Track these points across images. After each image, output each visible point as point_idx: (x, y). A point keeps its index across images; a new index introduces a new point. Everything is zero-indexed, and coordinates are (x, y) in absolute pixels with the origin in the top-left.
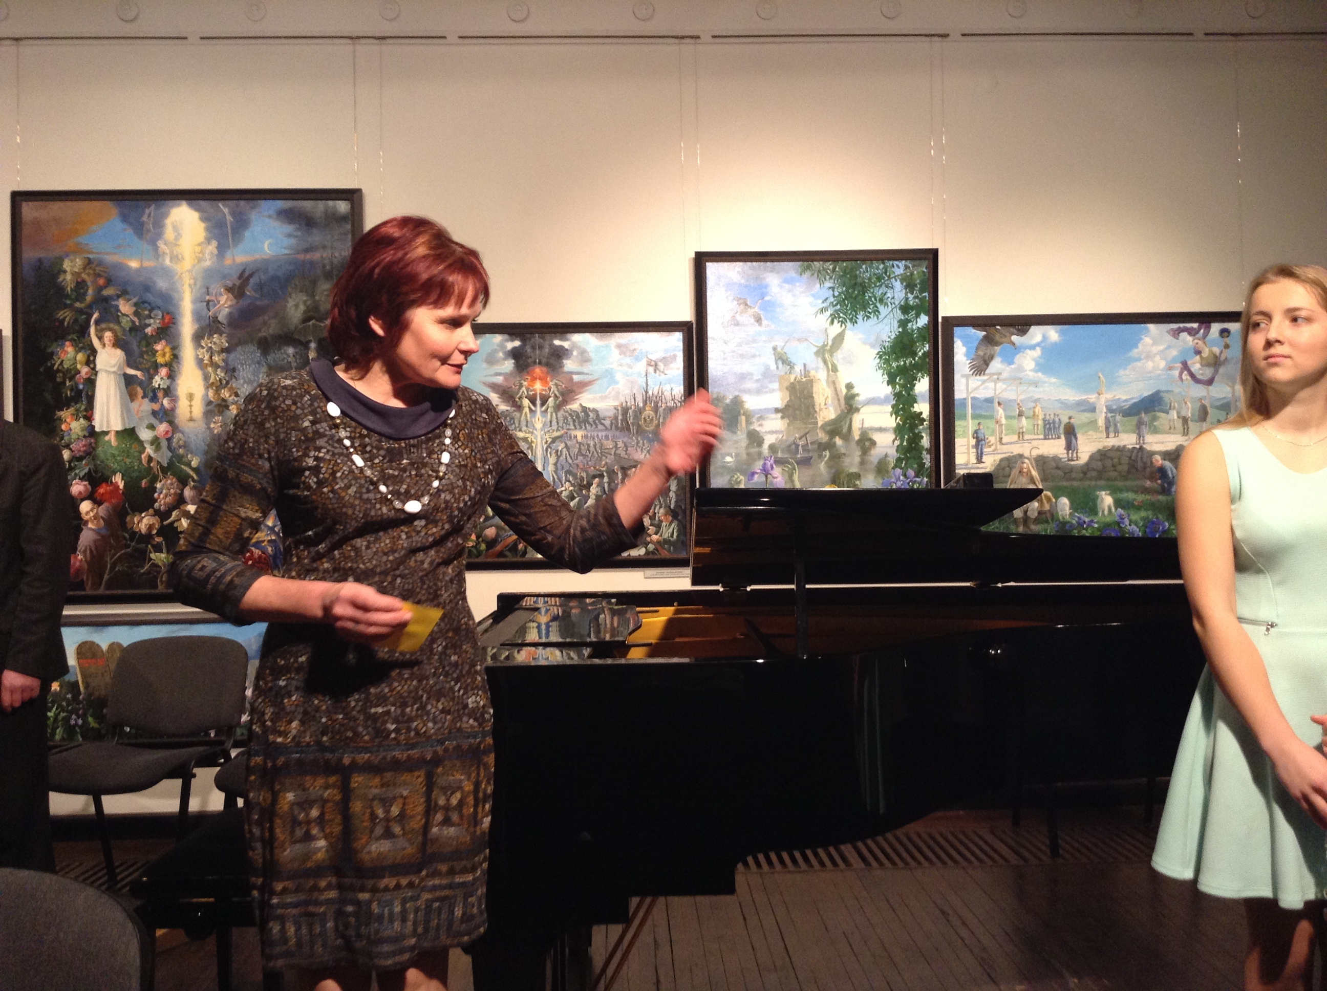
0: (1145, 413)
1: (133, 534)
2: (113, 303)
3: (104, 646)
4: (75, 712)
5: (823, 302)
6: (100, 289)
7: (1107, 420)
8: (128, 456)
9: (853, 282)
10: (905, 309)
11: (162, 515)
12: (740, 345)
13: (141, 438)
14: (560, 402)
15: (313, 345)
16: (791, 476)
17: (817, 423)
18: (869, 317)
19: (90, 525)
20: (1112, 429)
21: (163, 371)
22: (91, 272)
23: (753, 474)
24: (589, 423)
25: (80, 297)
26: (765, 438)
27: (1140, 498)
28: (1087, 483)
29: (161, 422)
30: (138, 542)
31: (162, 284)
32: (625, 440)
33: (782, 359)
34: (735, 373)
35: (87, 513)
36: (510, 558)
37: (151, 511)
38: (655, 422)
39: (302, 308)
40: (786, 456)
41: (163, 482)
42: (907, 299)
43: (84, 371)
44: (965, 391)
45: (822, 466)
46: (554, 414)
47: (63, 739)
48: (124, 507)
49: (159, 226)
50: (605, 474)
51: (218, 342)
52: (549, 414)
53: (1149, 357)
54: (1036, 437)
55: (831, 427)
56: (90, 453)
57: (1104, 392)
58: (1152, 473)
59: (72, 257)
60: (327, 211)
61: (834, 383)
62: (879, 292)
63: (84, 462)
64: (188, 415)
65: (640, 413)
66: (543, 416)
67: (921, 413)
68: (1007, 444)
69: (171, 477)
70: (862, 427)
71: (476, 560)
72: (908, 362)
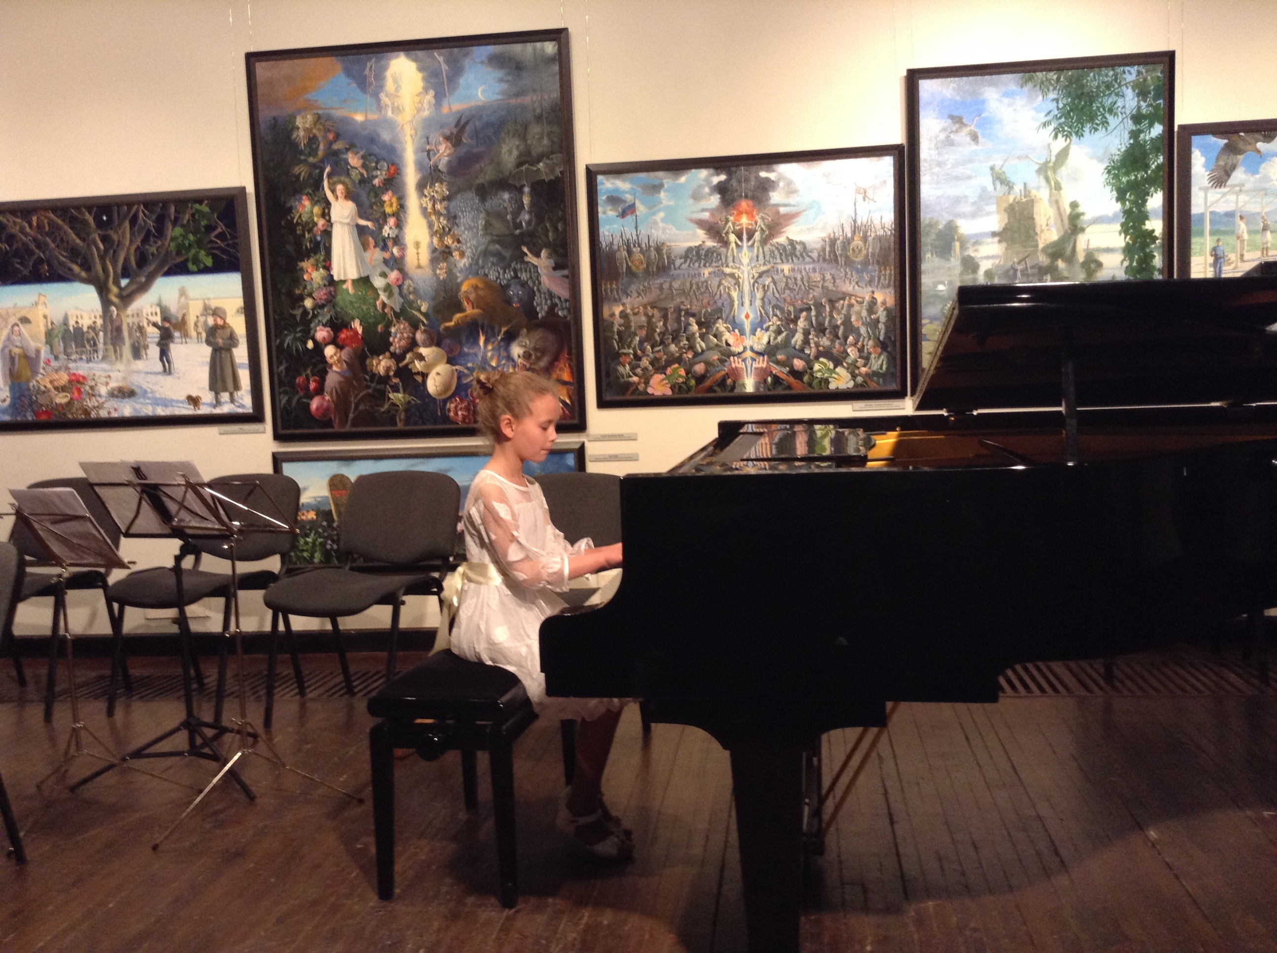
1: (374, 376)
2: (345, 156)
3: (353, 479)
4: (330, 537)
5: (1046, 115)
6: (331, 143)
8: (364, 303)
9: (1079, 92)
10: (1137, 118)
11: (398, 358)
12: (954, 166)
13: (375, 286)
14: (767, 235)
15: (526, 190)
17: (1037, 246)
18: (1096, 130)
19: (335, 368)
21: (392, 221)
22: (321, 127)
24: (796, 256)
25: (313, 152)
26: (980, 263)
29: (392, 270)
30: (378, 383)
31: (385, 136)
32: (833, 272)
33: (1000, 178)
34: (949, 197)
35: (332, 357)
36: (720, 393)
37: (387, 354)
38: (864, 252)
39: (515, 153)
41: (396, 327)
42: (1139, 108)
43: (321, 223)
44: (1203, 206)
46: (760, 248)
47: (321, 562)
48: (363, 350)
49: (380, 78)
50: (813, 307)
51: (439, 190)
52: (756, 248)
55: (1055, 249)
56: (331, 301)
59: (303, 114)
60: (535, 53)
61: (1057, 202)
62: (1108, 102)
63: (326, 310)
64: (416, 262)
65: (849, 244)
66: (749, 251)
67: (1153, 231)
68: (1249, 261)
69: (404, 322)
70: (1087, 249)
71: (686, 396)
72: (1139, 176)
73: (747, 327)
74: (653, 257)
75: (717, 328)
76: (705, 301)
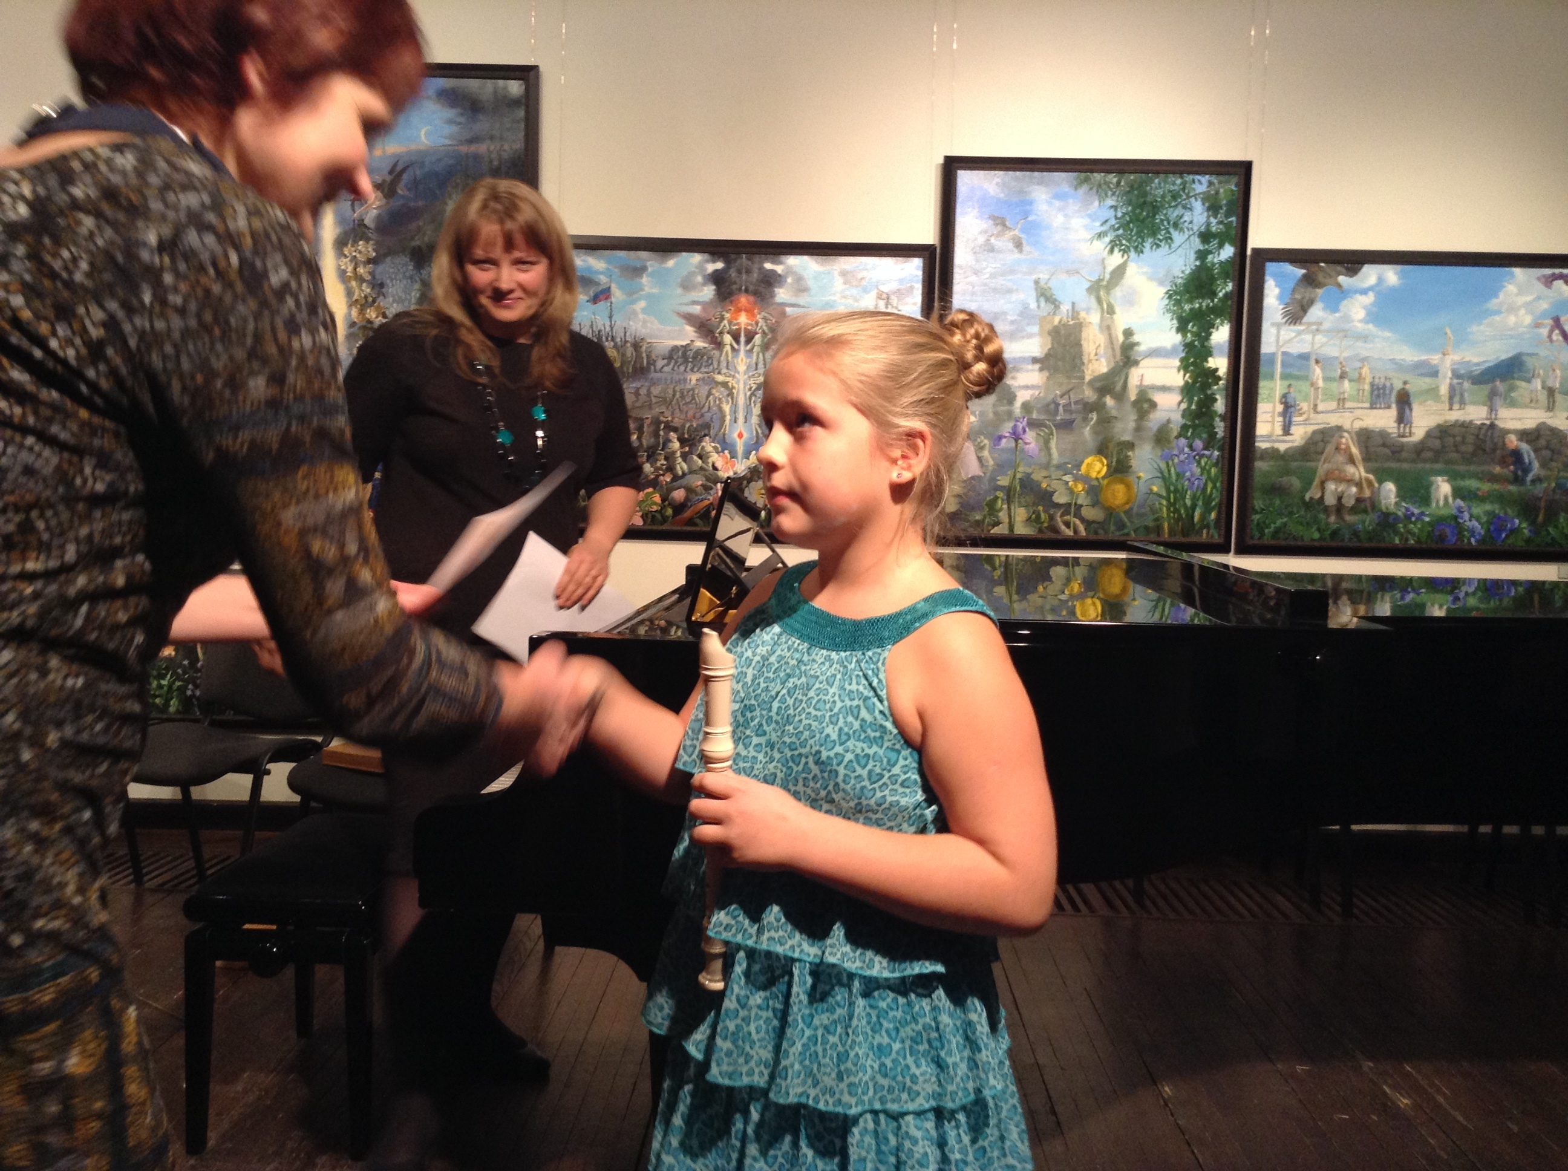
0: (1503, 380)
4: (191, 681)
5: (1102, 225)
7: (1452, 389)
9: (1141, 200)
10: (1206, 236)
12: (993, 276)
16: (1047, 442)
17: (1083, 378)
18: (1158, 246)
20: (1457, 399)
23: (1000, 438)
26: (1019, 395)
27: (1486, 487)
28: (1420, 466)
33: (1045, 295)
36: (701, 527)
40: (1042, 417)
42: (1208, 224)
44: (1274, 344)
45: (1087, 431)
46: (761, 355)
47: (178, 712)
52: (755, 354)
53: (1512, 309)
54: (1360, 405)
55: (1103, 383)
57: (1450, 350)
58: (1503, 457)
60: (495, 92)
61: (1109, 328)
62: (1174, 214)
66: (747, 357)
67: (1216, 370)
68: (1322, 412)
70: (1141, 385)
71: (661, 528)
72: (1204, 304)
73: (740, 449)
74: (629, 354)
75: (703, 447)
76: (691, 413)
